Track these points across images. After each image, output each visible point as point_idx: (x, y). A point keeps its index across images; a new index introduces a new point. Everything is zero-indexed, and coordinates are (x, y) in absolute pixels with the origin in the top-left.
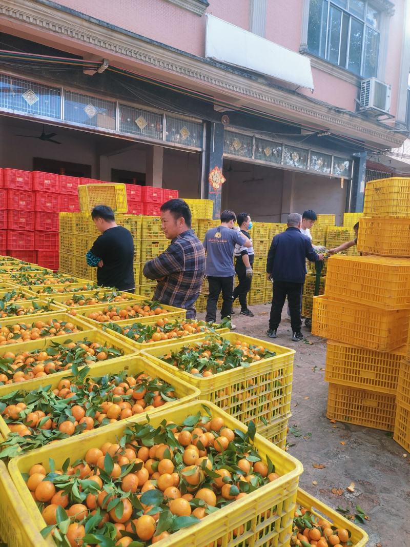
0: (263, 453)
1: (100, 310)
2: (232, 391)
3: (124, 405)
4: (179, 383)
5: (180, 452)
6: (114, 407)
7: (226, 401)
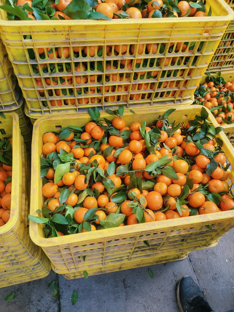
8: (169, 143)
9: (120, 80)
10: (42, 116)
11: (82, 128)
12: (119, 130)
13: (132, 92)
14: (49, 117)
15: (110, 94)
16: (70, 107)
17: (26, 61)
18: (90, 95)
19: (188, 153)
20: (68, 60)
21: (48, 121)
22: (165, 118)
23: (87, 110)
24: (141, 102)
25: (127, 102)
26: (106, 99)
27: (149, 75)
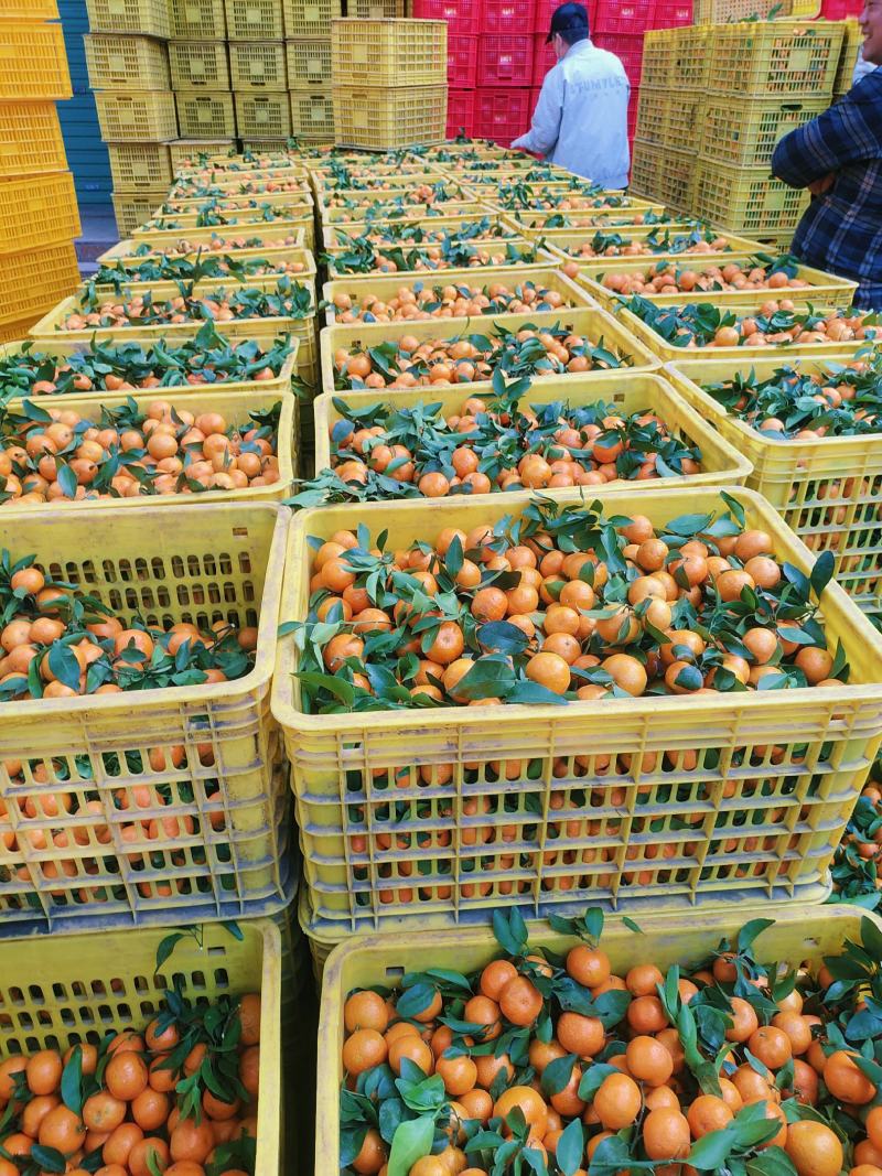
0: (835, 632)
1: (640, 270)
2: (866, 491)
3: (565, 466)
4: (712, 444)
5: (623, 576)
6: (537, 466)
7: (842, 511)
8: (765, 1047)
9: (590, 834)
10: (349, 934)
11: (468, 976)
12: (590, 989)
13: (629, 864)
14: (371, 941)
15: (559, 872)
16: (435, 905)
17: (338, 796)
18: (499, 876)
19: (838, 1094)
20: (448, 790)
21: (368, 952)
22: (741, 947)
23: (488, 914)
24: (658, 892)
25: (611, 892)
26: (546, 885)
27: (678, 823)
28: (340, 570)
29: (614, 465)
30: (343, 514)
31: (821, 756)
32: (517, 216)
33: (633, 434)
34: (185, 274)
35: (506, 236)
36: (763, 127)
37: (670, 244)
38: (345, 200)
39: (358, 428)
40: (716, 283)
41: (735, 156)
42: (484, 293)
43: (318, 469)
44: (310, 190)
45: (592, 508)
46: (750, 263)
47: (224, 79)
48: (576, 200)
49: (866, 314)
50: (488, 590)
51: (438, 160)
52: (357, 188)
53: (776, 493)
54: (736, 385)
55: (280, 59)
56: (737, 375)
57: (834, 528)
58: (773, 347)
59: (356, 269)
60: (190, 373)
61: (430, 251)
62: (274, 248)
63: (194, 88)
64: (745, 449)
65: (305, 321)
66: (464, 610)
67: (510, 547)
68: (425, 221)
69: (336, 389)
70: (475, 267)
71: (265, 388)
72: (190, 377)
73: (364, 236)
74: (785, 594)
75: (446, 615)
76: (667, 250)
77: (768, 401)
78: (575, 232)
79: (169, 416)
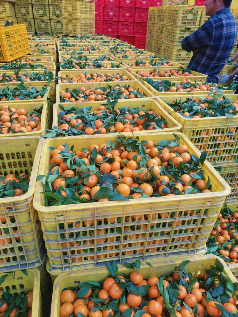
0: (207, 175)
1: (148, 70)
2: (212, 133)
3: (128, 126)
4: (170, 120)
5: (146, 159)
6: (120, 125)
7: (206, 139)
8: (189, 301)
9: (136, 238)
10: (62, 272)
11: (99, 283)
12: (137, 285)
13: (148, 246)
14: (69, 274)
15: (127, 250)
16: (90, 262)
17: (56, 231)
18: (109, 252)
19: (211, 314)
20: (93, 228)
21: (68, 277)
22: (181, 269)
23: (105, 263)
24: (157, 253)
25: (143, 254)
26: (123, 254)
27: (163, 233)
28: (58, 157)
29: (142, 125)
30: (61, 140)
31: (204, 213)
32: (114, 55)
33: (148, 117)
34: (16, 68)
35: (111, 60)
36: (181, 34)
37: (156, 64)
38: (66, 49)
39: (67, 114)
40: (169, 74)
41: (173, 41)
42: (105, 76)
43: (53, 126)
44: (56, 46)
45: (136, 138)
46: (178, 70)
47: (31, 15)
48: (131, 52)
49: (210, 84)
50: (105, 164)
51: (93, 40)
52: (69, 46)
53: (188, 133)
54: (176, 103)
55: (48, 10)
56: (176, 100)
57: (204, 143)
58: (186, 92)
59: (68, 68)
60: (16, 97)
61: (89, 64)
62: (44, 61)
63: (23, 17)
64: (179, 121)
65: (52, 82)
66: (98, 170)
67: (112, 150)
68: (88, 56)
69: (60, 102)
70: (102, 68)
71: (38, 101)
72: (16, 98)
73: (70, 59)
74: (193, 164)
75: (92, 172)
76: (156, 65)
77: (185, 107)
78: (131, 60)
79: (7, 110)
